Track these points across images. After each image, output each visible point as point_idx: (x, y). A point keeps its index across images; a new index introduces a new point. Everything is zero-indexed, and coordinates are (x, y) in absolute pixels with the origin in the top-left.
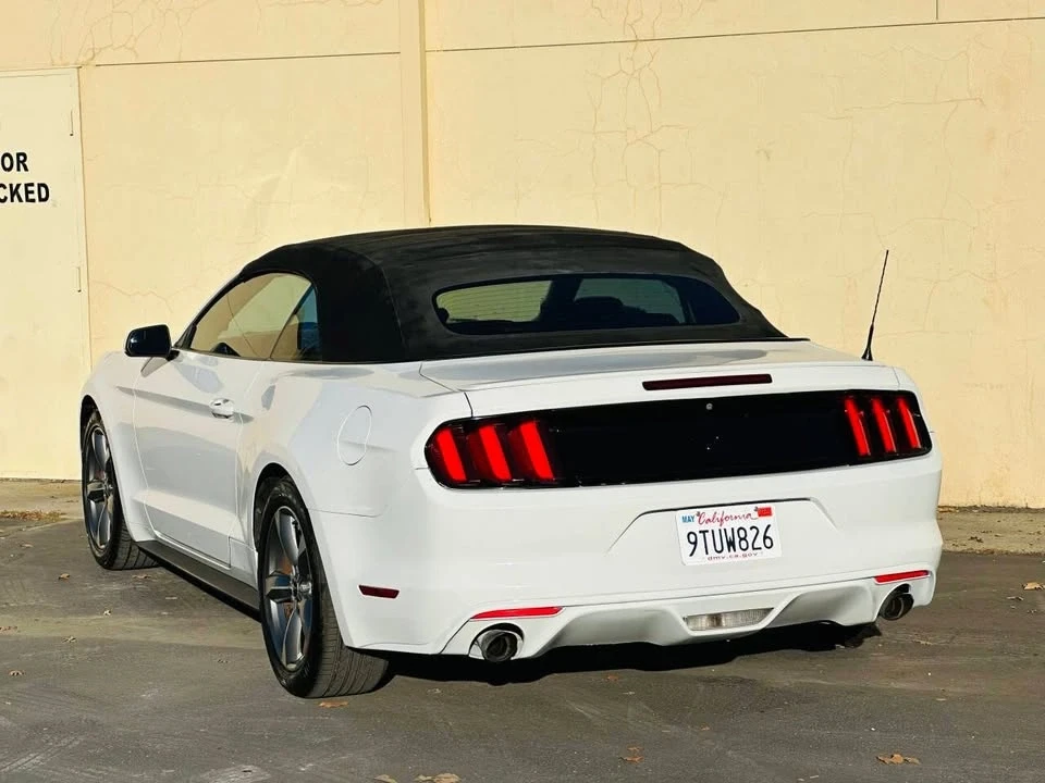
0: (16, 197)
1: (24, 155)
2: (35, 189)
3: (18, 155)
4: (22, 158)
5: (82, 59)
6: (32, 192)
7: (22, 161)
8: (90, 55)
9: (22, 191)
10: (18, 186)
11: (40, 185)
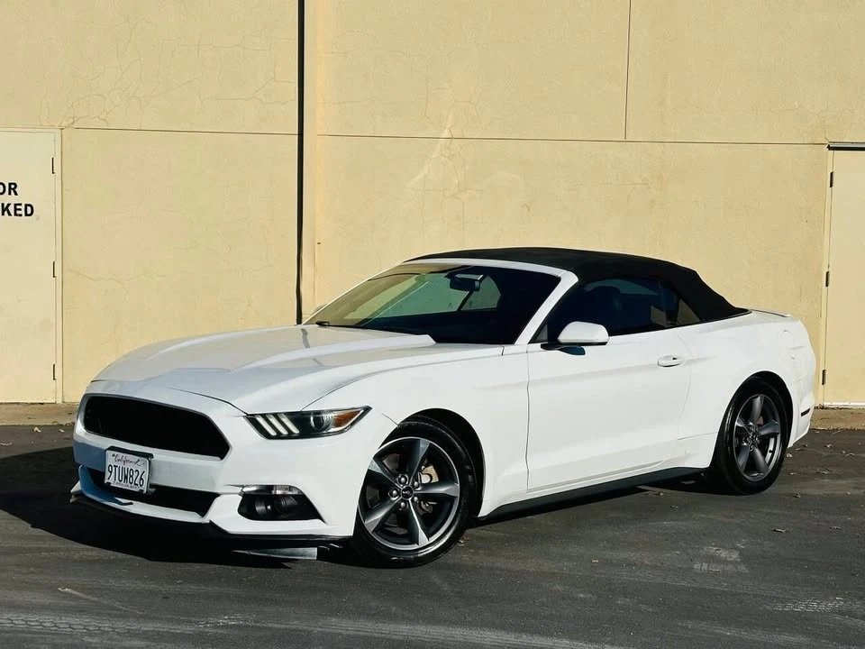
0: (6, 212)
1: (15, 184)
2: (23, 207)
3: (10, 184)
4: (13, 186)
5: (64, 124)
6: (20, 210)
7: (13, 188)
8: (71, 120)
9: (11, 209)
10: (9, 205)
11: (26, 205)
